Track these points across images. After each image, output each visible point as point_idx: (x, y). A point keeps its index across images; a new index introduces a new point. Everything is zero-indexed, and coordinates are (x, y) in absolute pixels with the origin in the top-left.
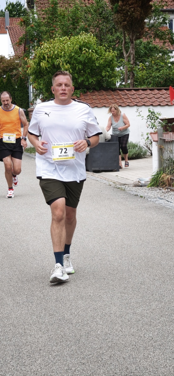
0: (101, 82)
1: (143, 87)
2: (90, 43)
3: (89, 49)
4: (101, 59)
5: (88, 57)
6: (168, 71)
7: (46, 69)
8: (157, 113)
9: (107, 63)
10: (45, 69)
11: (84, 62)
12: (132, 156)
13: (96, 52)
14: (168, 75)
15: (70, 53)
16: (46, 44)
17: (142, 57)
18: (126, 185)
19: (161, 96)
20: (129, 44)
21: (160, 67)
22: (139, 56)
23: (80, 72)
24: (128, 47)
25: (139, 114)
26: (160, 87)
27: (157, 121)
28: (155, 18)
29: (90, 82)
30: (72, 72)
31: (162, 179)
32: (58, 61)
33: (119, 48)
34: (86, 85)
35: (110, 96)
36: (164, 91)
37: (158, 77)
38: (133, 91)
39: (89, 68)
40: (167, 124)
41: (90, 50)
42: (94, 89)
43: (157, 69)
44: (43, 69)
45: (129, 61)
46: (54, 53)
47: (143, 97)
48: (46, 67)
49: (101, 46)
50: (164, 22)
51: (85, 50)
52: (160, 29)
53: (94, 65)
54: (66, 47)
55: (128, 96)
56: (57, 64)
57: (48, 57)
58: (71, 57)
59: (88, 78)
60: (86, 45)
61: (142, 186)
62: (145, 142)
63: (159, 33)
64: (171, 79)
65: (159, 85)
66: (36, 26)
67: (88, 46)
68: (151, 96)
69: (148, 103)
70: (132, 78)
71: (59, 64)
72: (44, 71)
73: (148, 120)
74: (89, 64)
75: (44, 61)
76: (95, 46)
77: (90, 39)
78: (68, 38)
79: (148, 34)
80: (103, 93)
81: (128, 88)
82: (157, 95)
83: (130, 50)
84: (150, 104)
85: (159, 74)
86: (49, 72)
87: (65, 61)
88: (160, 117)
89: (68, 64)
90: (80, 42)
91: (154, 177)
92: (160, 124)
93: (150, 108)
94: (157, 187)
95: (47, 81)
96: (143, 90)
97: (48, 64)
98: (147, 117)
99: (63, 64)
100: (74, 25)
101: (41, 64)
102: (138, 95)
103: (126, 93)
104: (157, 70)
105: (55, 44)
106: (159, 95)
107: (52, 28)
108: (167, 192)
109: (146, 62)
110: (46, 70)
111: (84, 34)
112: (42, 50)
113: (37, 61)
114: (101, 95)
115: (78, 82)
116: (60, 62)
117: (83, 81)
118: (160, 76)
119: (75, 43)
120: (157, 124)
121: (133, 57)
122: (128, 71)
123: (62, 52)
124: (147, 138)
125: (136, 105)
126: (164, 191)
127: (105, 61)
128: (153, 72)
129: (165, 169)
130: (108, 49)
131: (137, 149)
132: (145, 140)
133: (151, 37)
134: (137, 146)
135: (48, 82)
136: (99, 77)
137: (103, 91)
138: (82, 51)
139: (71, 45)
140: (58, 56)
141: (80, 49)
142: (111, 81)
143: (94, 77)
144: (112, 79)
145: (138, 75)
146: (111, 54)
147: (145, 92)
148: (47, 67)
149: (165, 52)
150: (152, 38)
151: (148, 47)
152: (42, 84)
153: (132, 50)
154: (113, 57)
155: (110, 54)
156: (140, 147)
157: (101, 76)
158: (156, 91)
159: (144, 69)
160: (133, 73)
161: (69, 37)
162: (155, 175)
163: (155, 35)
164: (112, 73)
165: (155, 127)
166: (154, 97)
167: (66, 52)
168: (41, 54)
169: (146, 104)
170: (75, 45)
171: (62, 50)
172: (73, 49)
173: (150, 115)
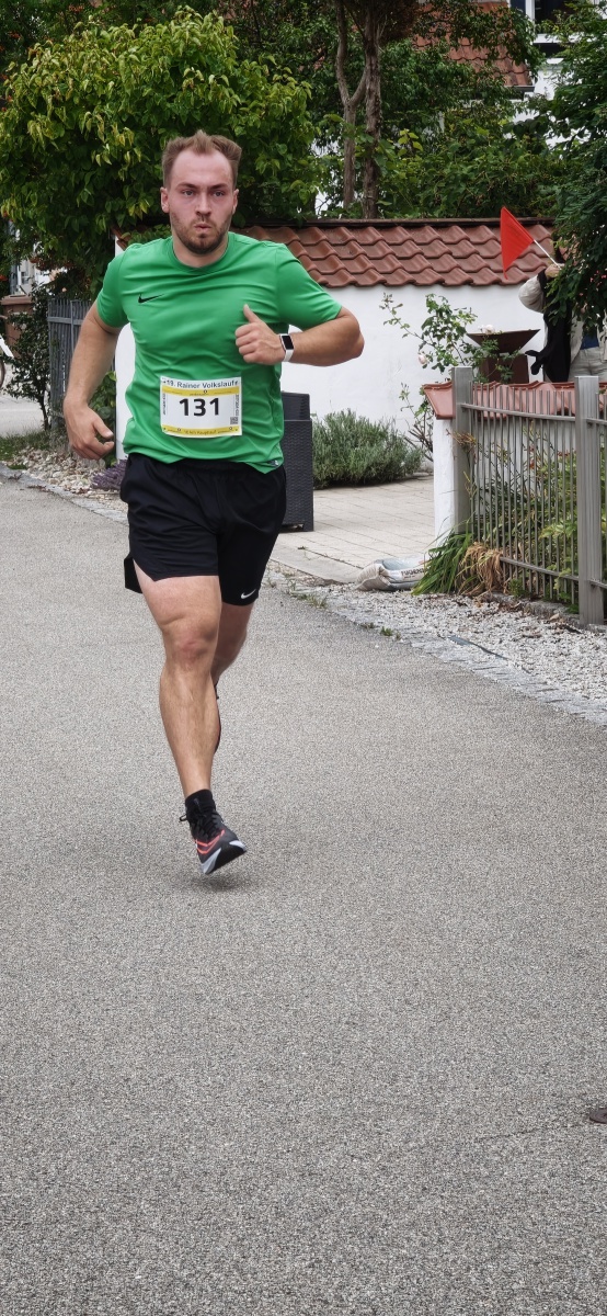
0: (255, 196)
1: (408, 218)
2: (213, 51)
3: (206, 70)
4: (254, 109)
5: (203, 100)
6: (502, 157)
7: (49, 147)
8: (460, 312)
9: (274, 125)
10: (43, 147)
11: (189, 123)
12: (366, 471)
13: (234, 84)
14: (503, 174)
15: (137, 85)
16: (48, 54)
17: (407, 108)
18: (335, 583)
19: (474, 248)
20: (360, 60)
21: (473, 141)
22: (399, 104)
24: (359, 70)
25: (391, 317)
26: (473, 217)
27: (459, 342)
30: (142, 158)
31: (469, 563)
32: (90, 116)
33: (325, 75)
36: (487, 233)
37: (465, 179)
38: (371, 229)
40: (497, 352)
41: (212, 77)
43: (463, 151)
44: (38, 145)
45: (360, 121)
46: (77, 88)
47: (409, 253)
48: (47, 139)
49: (254, 63)
51: (191, 74)
54: (122, 63)
55: (353, 250)
56: (89, 128)
57: (55, 102)
58: (140, 102)
60: (199, 57)
61: (391, 590)
62: (413, 421)
63: (472, 19)
64: (515, 189)
65: (470, 210)
67: (205, 59)
68: (439, 248)
69: (428, 274)
70: (369, 185)
71: (94, 128)
72: (40, 156)
73: (426, 338)
75: (40, 117)
76: (231, 62)
77: (211, 35)
78: (130, 32)
79: (431, 25)
81: (354, 220)
82: (459, 245)
83: (363, 78)
84: (433, 277)
85: (470, 167)
86: (59, 159)
87: (119, 116)
88: (471, 329)
89: (127, 128)
90: (174, 47)
91: (440, 555)
92: (470, 354)
93: (432, 295)
94: (451, 595)
95: (51, 190)
96: (409, 226)
97: (55, 128)
98: (423, 327)
99: (108, 130)
101: (31, 126)
102: (390, 245)
103: (345, 237)
104: (461, 154)
105: (82, 53)
106: (467, 248)
108: (485, 614)
109: (423, 127)
110: (47, 150)
111: (190, 15)
112: (34, 76)
113: (14, 118)
116: (99, 121)
118: (473, 178)
119: (157, 50)
120: (457, 353)
121: (375, 105)
122: (358, 158)
123: (106, 84)
124: (423, 406)
125: (383, 283)
126: (475, 609)
127: (267, 118)
128: (448, 161)
129: (482, 525)
130: (280, 72)
131: (385, 445)
132: (416, 415)
133: (444, 33)
134: (383, 435)
135: (56, 194)
137: (259, 229)
138: (182, 80)
139: (143, 56)
140: (90, 100)
141: (175, 71)
142: (290, 193)
144: (292, 186)
145: (394, 173)
147: (417, 235)
148: (52, 138)
149: (494, 91)
150: (447, 37)
151: (431, 71)
152: (33, 204)
153: (372, 80)
154: (296, 102)
155: (289, 92)
156: (394, 438)
157: (254, 173)
158: (458, 233)
159: (415, 150)
160: (373, 164)
161: (135, 26)
162: (444, 548)
163: (457, 29)
164: (295, 162)
165: (451, 366)
166: (450, 253)
167: (121, 82)
168: (29, 91)
169: (419, 281)
170: (156, 57)
171: (107, 76)
172: (148, 71)
173: (432, 318)
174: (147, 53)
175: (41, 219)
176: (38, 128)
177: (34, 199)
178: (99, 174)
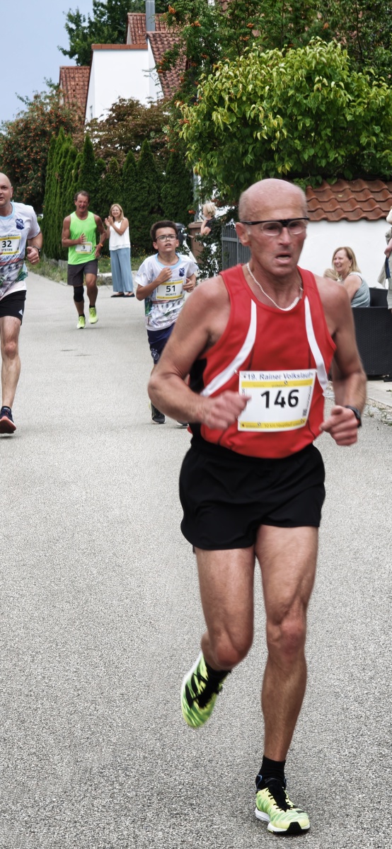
0: (359, 160)
2: (333, 66)
3: (330, 79)
4: (360, 104)
5: (327, 98)
7: (226, 129)
9: (372, 114)
10: (222, 128)
11: (316, 112)
13: (347, 87)
15: (284, 88)
16: (226, 68)
23: (306, 137)
29: (331, 161)
30: (287, 136)
32: (254, 108)
34: (322, 166)
35: (380, 194)
39: (328, 126)
41: (333, 83)
42: (342, 177)
44: (219, 127)
46: (245, 90)
48: (224, 124)
49: (360, 74)
51: (319, 81)
53: (342, 118)
54: (275, 74)
56: (252, 116)
57: (230, 99)
58: (285, 99)
59: (326, 148)
60: (324, 70)
66: (204, 24)
67: (328, 71)
71: (257, 116)
72: (220, 134)
74: (330, 117)
75: (220, 109)
76: (345, 73)
77: (333, 56)
78: (280, 54)
80: (361, 186)
86: (232, 136)
87: (272, 108)
89: (278, 116)
90: (309, 63)
95: (226, 156)
97: (230, 117)
99: (266, 117)
100: (296, 23)
101: (214, 115)
105: (249, 68)
107: (242, 31)
110: (224, 131)
111: (319, 43)
112: (217, 82)
113: (203, 110)
114: (357, 192)
115: (302, 160)
116: (260, 111)
117: (315, 156)
119: (297, 65)
123: (264, 88)
127: (368, 109)
130: (377, 80)
135: (229, 158)
136: (352, 147)
137: (362, 181)
138: (314, 84)
139: (288, 69)
140: (253, 98)
141: (309, 79)
142: (382, 159)
143: (341, 147)
144: (383, 154)
146: (382, 92)
148: (228, 123)
152: (215, 165)
154: (388, 100)
157: (359, 144)
161: (283, 50)
164: (385, 138)
167: (273, 87)
168: (213, 92)
170: (297, 70)
171: (264, 82)
172: (292, 79)
174: (290, 67)
175: (219, 174)
176: (219, 116)
177: (215, 162)
178: (258, 146)
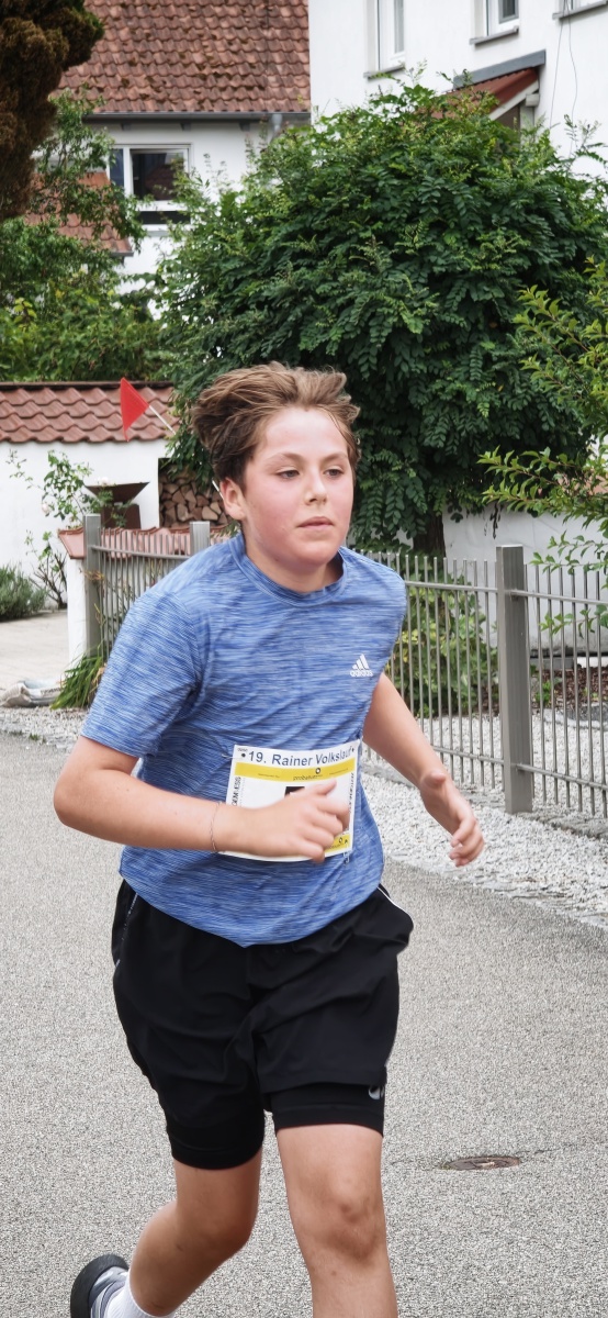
1: (27, 381)
6: (111, 325)
8: (79, 467)
14: (113, 341)
17: (22, 278)
19: (89, 409)
21: (85, 311)
22: (14, 274)
25: (16, 470)
26: (87, 380)
27: (78, 493)
28: (64, 147)
36: (100, 395)
37: (79, 345)
40: (112, 502)
43: (75, 320)
47: (30, 413)
50: (95, 161)
52: (80, 182)
61: (32, 706)
62: (37, 564)
63: (79, 196)
64: (124, 355)
65: (84, 373)
68: (58, 409)
73: (48, 489)
79: (41, 201)
82: (76, 406)
84: (52, 435)
85: (83, 335)
88: (90, 481)
91: (74, 676)
92: (88, 504)
93: (53, 451)
96: (30, 389)
98: (45, 479)
102: (13, 406)
104: (73, 322)
106: (84, 408)
109: (36, 295)
118: (86, 345)
120: (77, 501)
124: (46, 550)
125: (7, 440)
128: (62, 329)
131: (12, 586)
132: (40, 558)
133: (54, 209)
134: (11, 577)
145: (12, 340)
147: (37, 397)
149: (99, 263)
150: (57, 213)
151: (43, 244)
156: (21, 579)
158: (74, 395)
159: (32, 318)
162: (77, 669)
163: (67, 205)
165: (71, 515)
166: (68, 413)
169: (41, 438)
173: (53, 472)
